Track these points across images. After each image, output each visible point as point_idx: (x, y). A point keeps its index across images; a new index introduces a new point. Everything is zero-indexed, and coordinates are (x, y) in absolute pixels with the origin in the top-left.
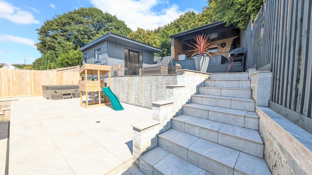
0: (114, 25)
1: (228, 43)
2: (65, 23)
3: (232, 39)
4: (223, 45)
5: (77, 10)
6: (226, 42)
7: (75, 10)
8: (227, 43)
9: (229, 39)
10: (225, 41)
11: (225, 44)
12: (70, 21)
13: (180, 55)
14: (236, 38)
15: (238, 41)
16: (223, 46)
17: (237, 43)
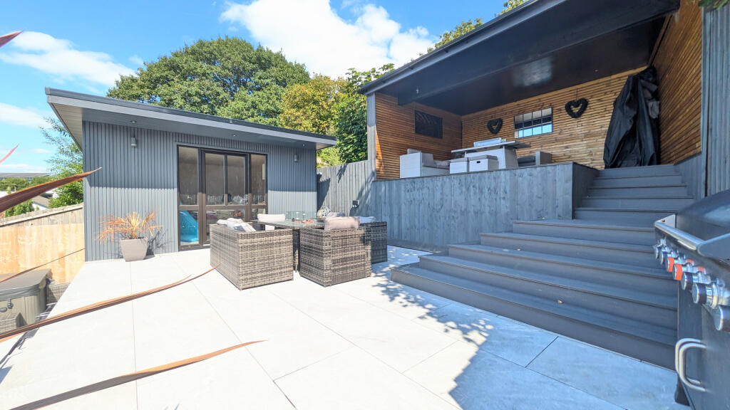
0: (273, 74)
1: (600, 100)
2: (157, 80)
3: (618, 81)
4: (577, 108)
5: (189, 46)
6: (587, 97)
7: (187, 48)
8: (592, 97)
9: (601, 80)
10: (583, 89)
11: (584, 104)
12: (170, 74)
13: (406, 153)
14: (640, 75)
15: (654, 88)
16: (576, 110)
17: (649, 95)
